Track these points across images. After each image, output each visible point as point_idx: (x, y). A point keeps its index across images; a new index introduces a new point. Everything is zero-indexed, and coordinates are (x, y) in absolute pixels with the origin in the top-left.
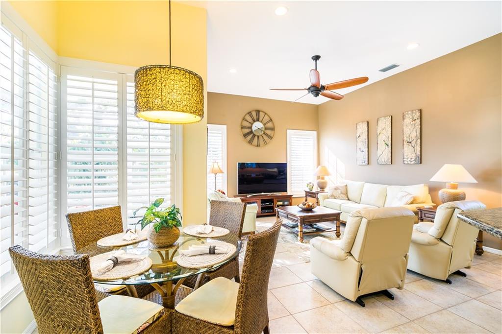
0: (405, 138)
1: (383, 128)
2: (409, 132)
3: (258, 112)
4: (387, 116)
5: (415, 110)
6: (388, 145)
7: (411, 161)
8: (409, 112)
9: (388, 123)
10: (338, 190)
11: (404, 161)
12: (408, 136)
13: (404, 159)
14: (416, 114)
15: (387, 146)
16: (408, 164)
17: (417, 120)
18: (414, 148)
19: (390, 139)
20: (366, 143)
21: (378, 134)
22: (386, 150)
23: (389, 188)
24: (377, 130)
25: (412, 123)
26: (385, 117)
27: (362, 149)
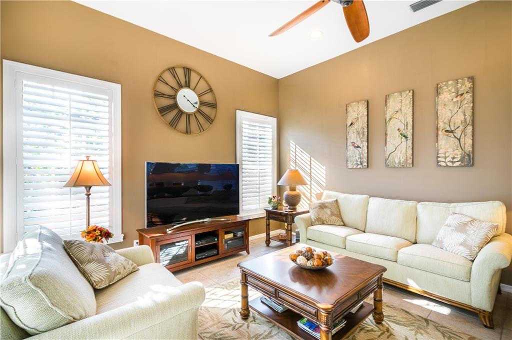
0: (441, 125)
1: (397, 109)
2: (449, 115)
3: (188, 71)
4: (405, 91)
5: (462, 79)
6: (406, 137)
7: (453, 162)
8: (450, 82)
9: (408, 102)
10: (325, 210)
11: (438, 162)
12: (446, 121)
13: (439, 159)
14: (463, 84)
15: (404, 139)
16: (447, 166)
17: (465, 95)
18: (459, 140)
19: (410, 127)
20: (363, 134)
21: (387, 120)
22: (404, 145)
23: (420, 206)
24: (385, 114)
25: (455, 100)
26: (400, 92)
27: (359, 143)
